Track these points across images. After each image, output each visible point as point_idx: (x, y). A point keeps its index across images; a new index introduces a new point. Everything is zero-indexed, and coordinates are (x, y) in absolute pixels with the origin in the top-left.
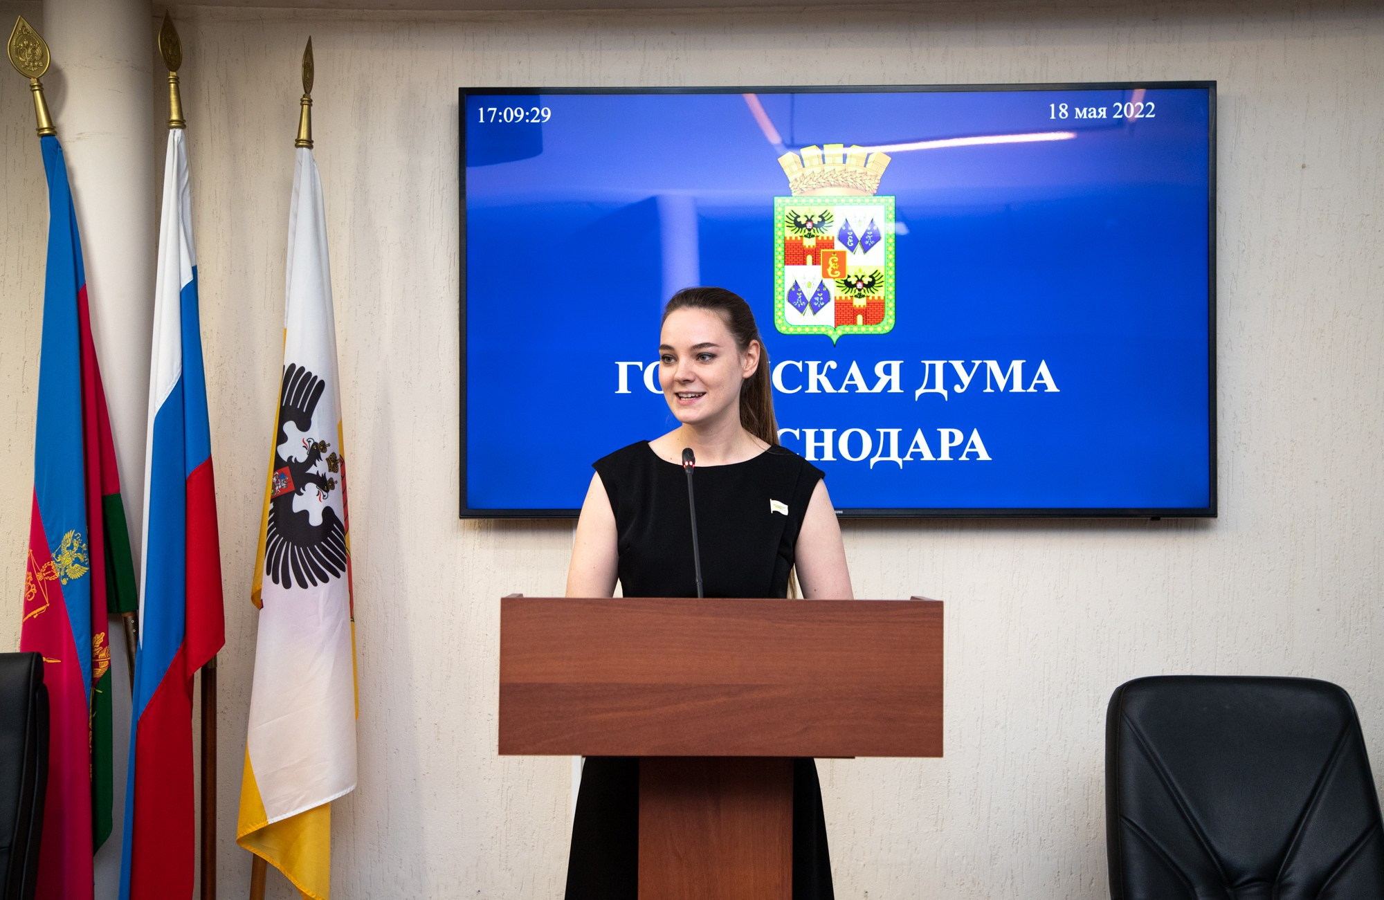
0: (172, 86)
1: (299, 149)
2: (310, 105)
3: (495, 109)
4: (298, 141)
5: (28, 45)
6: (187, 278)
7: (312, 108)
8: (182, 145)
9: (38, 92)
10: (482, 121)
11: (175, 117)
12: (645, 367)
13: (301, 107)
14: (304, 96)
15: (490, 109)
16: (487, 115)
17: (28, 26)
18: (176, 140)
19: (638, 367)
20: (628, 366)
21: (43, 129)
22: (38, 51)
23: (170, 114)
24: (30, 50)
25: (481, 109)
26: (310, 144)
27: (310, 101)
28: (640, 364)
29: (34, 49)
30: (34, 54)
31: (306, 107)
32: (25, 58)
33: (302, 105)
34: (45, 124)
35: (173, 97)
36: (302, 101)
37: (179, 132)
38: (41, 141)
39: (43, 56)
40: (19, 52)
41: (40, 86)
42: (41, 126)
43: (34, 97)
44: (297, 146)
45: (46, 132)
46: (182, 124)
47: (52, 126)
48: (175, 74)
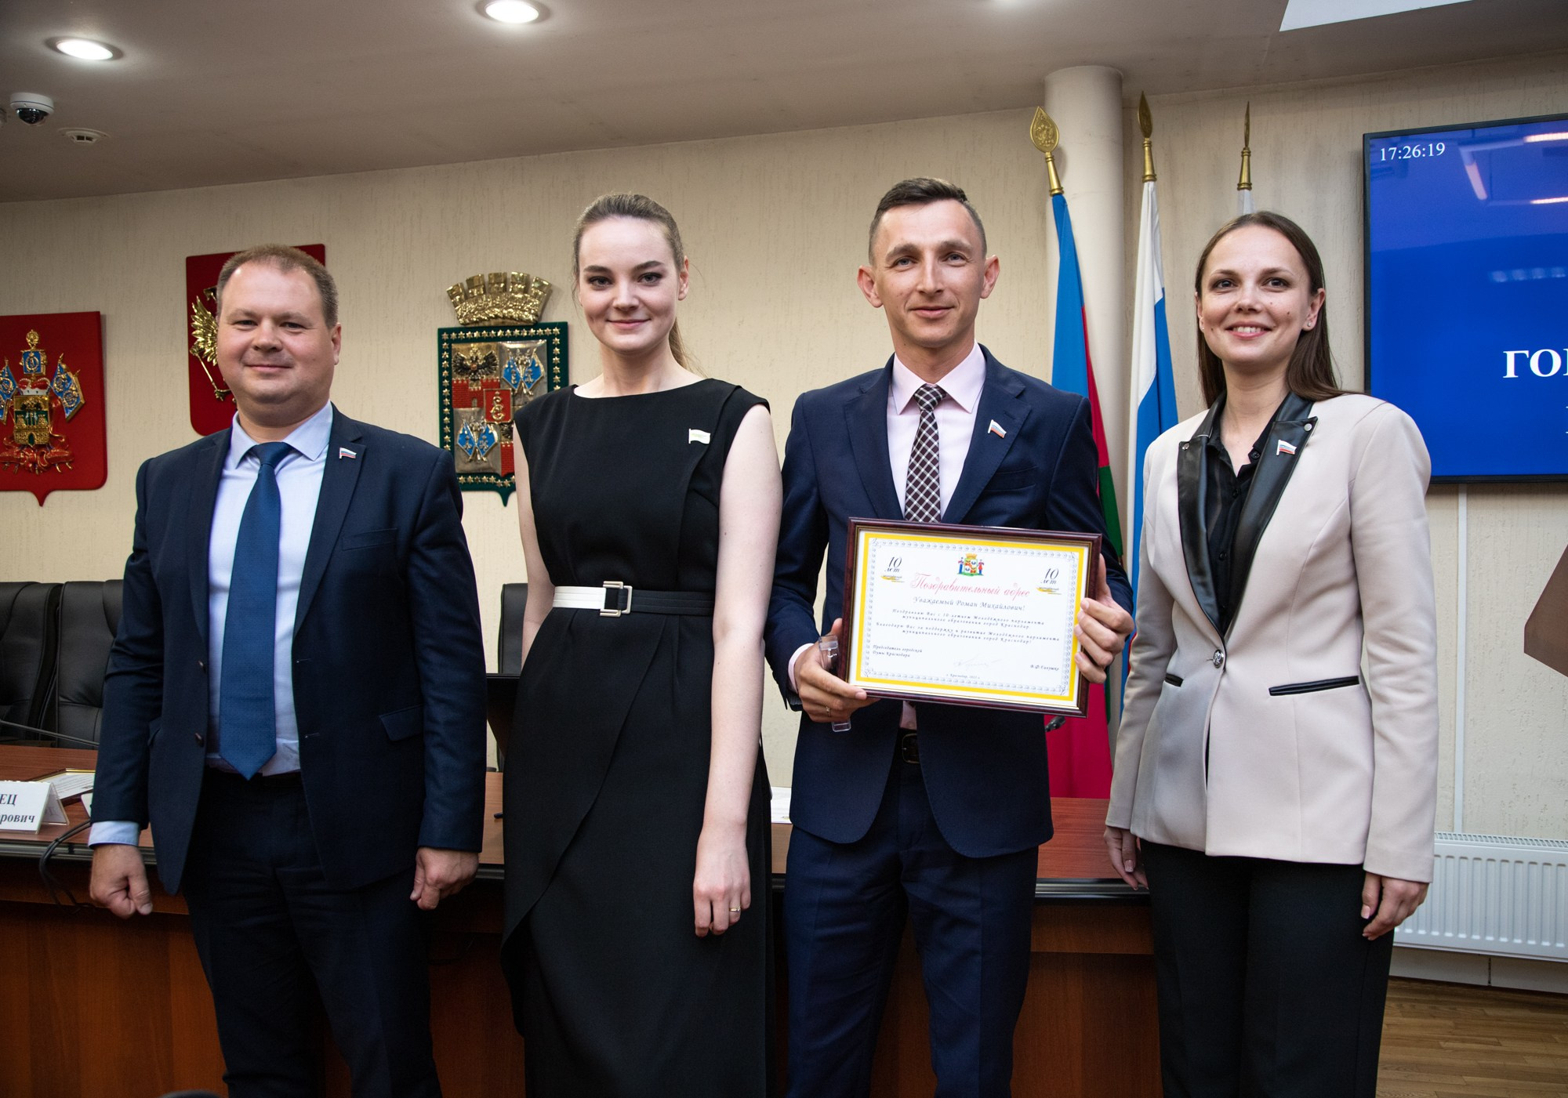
0: (1147, 149)
1: (1241, 191)
2: (1249, 156)
3: (1395, 149)
4: (1239, 185)
5: (1044, 129)
6: (1159, 297)
7: (1251, 158)
8: (1154, 193)
9: (1050, 163)
10: (1383, 159)
11: (1148, 172)
12: (1531, 354)
13: (1241, 158)
14: (1244, 149)
15: (1390, 149)
16: (1388, 154)
17: (1043, 113)
18: (1150, 190)
19: (1524, 355)
20: (1515, 354)
21: (1054, 190)
22: (1051, 132)
23: (1144, 171)
24: (1045, 131)
25: (1383, 150)
26: (1249, 186)
27: (1249, 152)
28: (1526, 353)
29: (1048, 130)
30: (1048, 134)
31: (1246, 158)
32: (1043, 137)
33: (1243, 156)
34: (1055, 185)
35: (1147, 157)
36: (1243, 153)
37: (1151, 184)
38: (1053, 200)
39: (1054, 136)
40: (1037, 134)
41: (1052, 157)
42: (1052, 188)
43: (1048, 167)
44: (1239, 189)
45: (1057, 192)
46: (1154, 178)
47: (1060, 188)
48: (1148, 139)
